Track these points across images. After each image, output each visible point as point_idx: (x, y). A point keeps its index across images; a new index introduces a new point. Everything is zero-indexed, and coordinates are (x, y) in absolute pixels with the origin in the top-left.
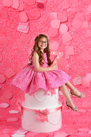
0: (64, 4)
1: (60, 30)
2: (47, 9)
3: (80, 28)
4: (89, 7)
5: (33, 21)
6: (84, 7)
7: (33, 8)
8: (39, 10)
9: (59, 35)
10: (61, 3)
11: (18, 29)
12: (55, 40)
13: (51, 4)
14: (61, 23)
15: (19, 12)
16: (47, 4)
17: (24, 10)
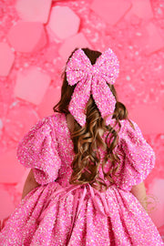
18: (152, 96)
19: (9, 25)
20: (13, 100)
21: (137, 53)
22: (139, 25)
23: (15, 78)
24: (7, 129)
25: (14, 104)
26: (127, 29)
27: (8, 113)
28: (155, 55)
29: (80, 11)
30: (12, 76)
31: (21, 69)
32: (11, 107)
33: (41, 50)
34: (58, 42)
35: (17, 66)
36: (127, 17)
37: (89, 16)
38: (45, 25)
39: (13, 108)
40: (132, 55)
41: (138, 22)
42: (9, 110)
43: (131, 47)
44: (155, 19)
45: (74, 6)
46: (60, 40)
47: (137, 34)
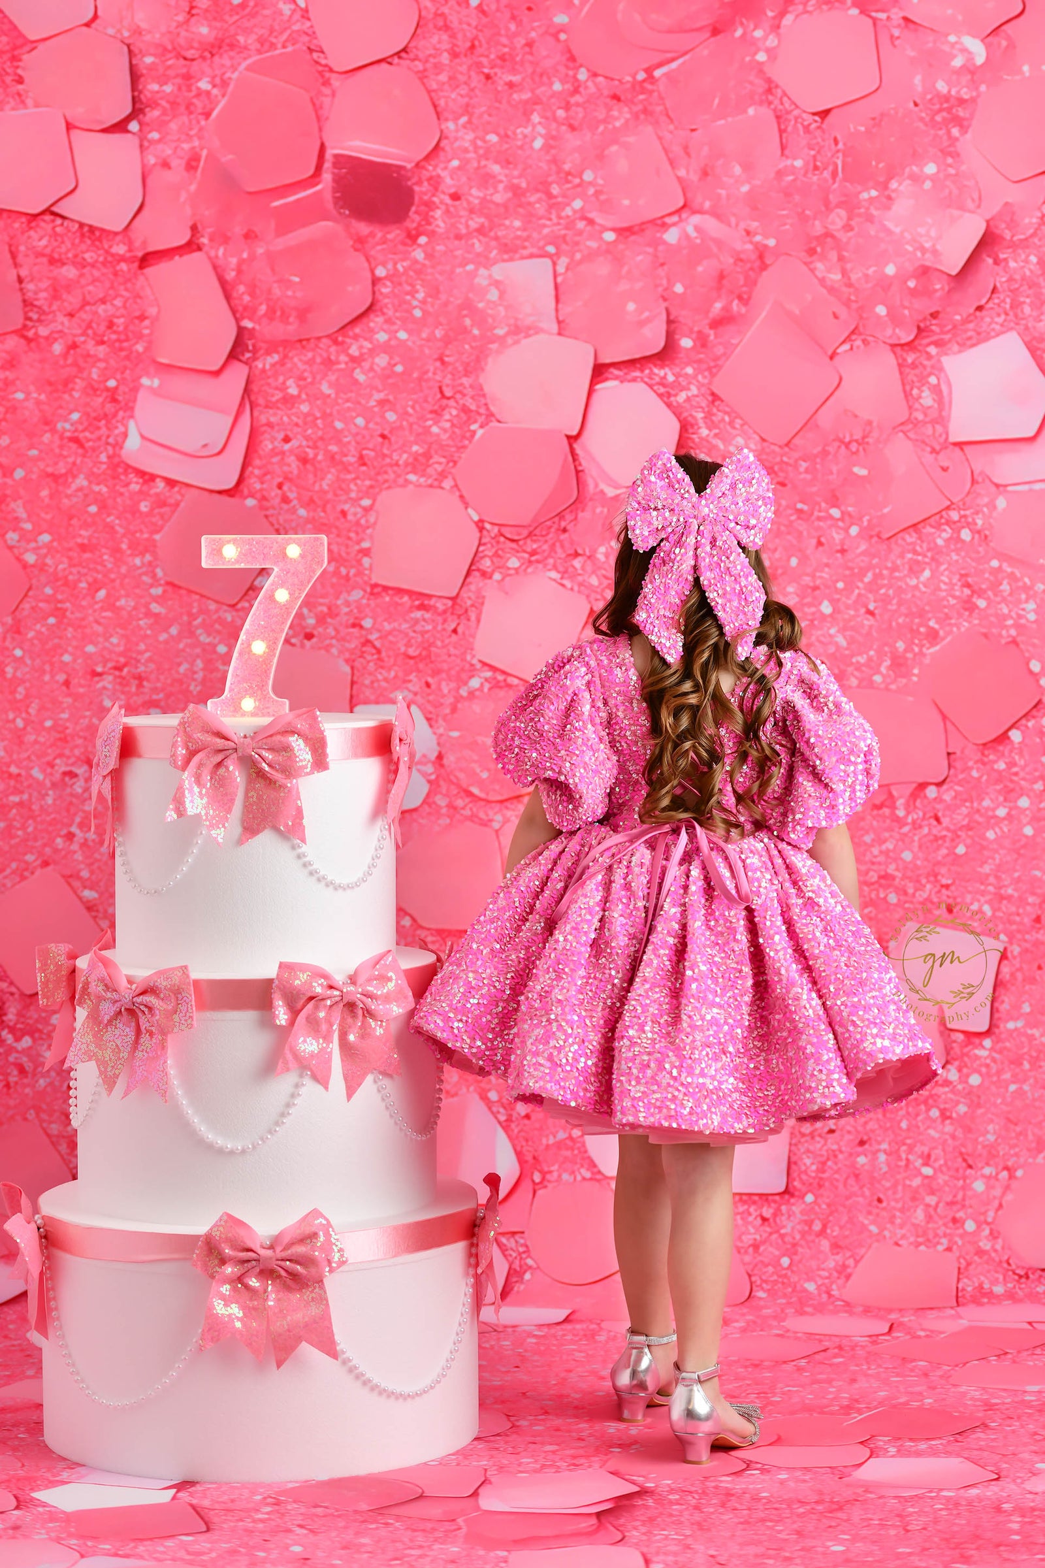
0: (622, 166)
1: (594, 445)
2: (439, 218)
3: (809, 423)
4: (902, 207)
5: (298, 361)
6: (850, 204)
7: (288, 221)
8: (360, 243)
9: (579, 502)
10: (600, 158)
11: (133, 443)
12: (533, 559)
13: (487, 180)
14: (599, 372)
15: (147, 260)
16: (448, 172)
17: (191, 246)
18: (899, 665)
19: (462, 436)
20: (472, 672)
21: (854, 530)
22: (862, 442)
23: (479, 604)
24: (450, 760)
25: (475, 683)
26: (825, 453)
27: (454, 710)
28: (911, 538)
29: (681, 398)
30: (468, 597)
31: (497, 576)
32: (463, 692)
33: (560, 515)
34: (611, 492)
35: (486, 564)
36: (825, 418)
37: (709, 415)
38: (572, 439)
39: (472, 694)
40: (837, 536)
41: (858, 435)
42: (459, 699)
43: (835, 512)
44: (916, 424)
45: (663, 382)
46: (617, 487)
47: (856, 470)
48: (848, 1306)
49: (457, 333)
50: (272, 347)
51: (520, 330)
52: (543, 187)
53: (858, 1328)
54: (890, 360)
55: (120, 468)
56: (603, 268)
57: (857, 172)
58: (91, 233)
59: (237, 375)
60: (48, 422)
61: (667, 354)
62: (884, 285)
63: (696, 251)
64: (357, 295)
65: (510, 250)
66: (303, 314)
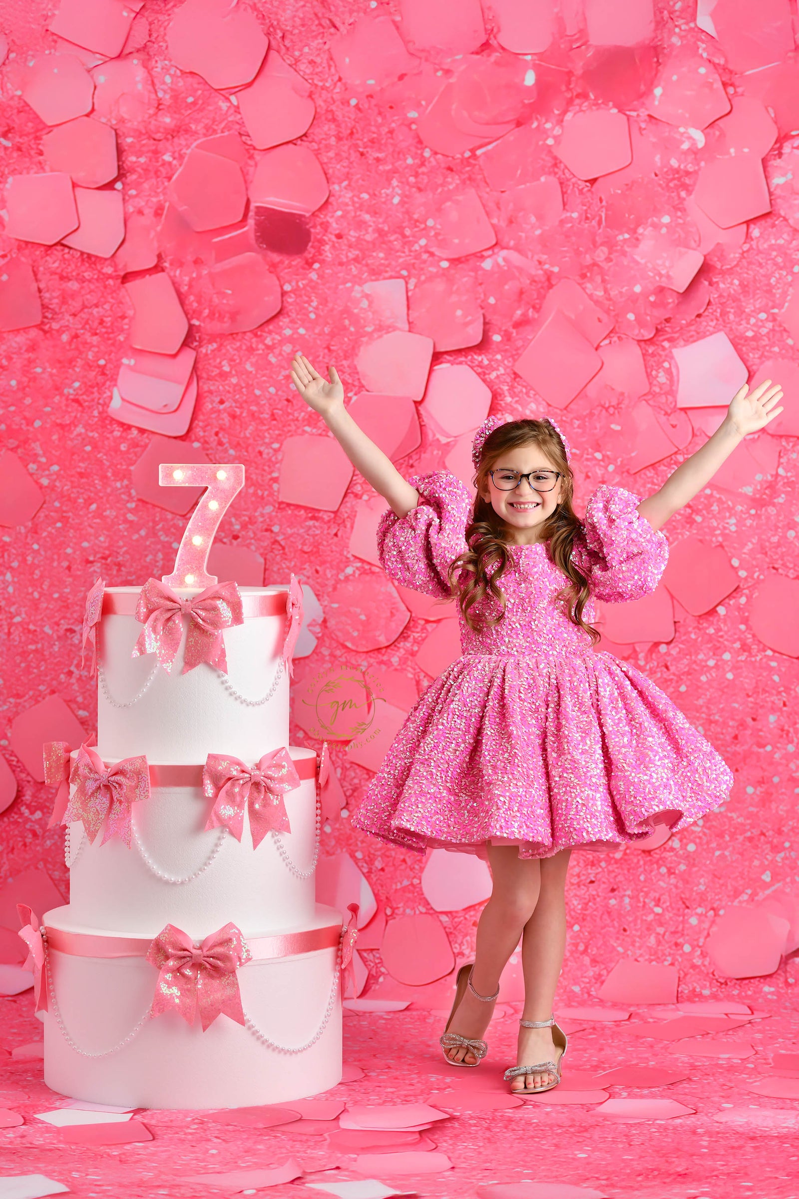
0: (454, 216)
1: (434, 408)
2: (328, 252)
3: (581, 393)
4: (646, 245)
5: (230, 348)
6: (610, 244)
7: (225, 251)
8: (273, 267)
9: (422, 447)
10: (438, 210)
11: (116, 403)
13: (361, 225)
14: (437, 357)
15: (127, 278)
16: (334, 219)
17: (158, 268)
20: (347, 563)
21: (611, 468)
22: (617, 407)
23: (352, 516)
24: (332, 623)
25: (349, 570)
26: (591, 415)
27: (335, 589)
28: (650, 473)
29: (493, 375)
30: (345, 511)
31: (365, 497)
32: (341, 577)
33: (409, 456)
34: (444, 440)
35: (358, 489)
36: (592, 391)
37: (512, 388)
38: (418, 404)
39: (347, 578)
40: (599, 472)
41: (614, 403)
42: (338, 581)
43: (598, 455)
44: (655, 395)
45: (480, 365)
46: (448, 436)
47: (613, 426)
48: (602, 1002)
49: (339, 331)
50: (213, 338)
51: (383, 328)
52: (400, 230)
53: (607, 1016)
54: (637, 351)
55: (107, 420)
56: (439, 286)
57: (615, 221)
58: (89, 259)
59: (188, 358)
60: (58, 389)
61: (483, 345)
62: (634, 299)
63: (504, 275)
64: (272, 303)
65: (376, 273)
66: (234, 316)
